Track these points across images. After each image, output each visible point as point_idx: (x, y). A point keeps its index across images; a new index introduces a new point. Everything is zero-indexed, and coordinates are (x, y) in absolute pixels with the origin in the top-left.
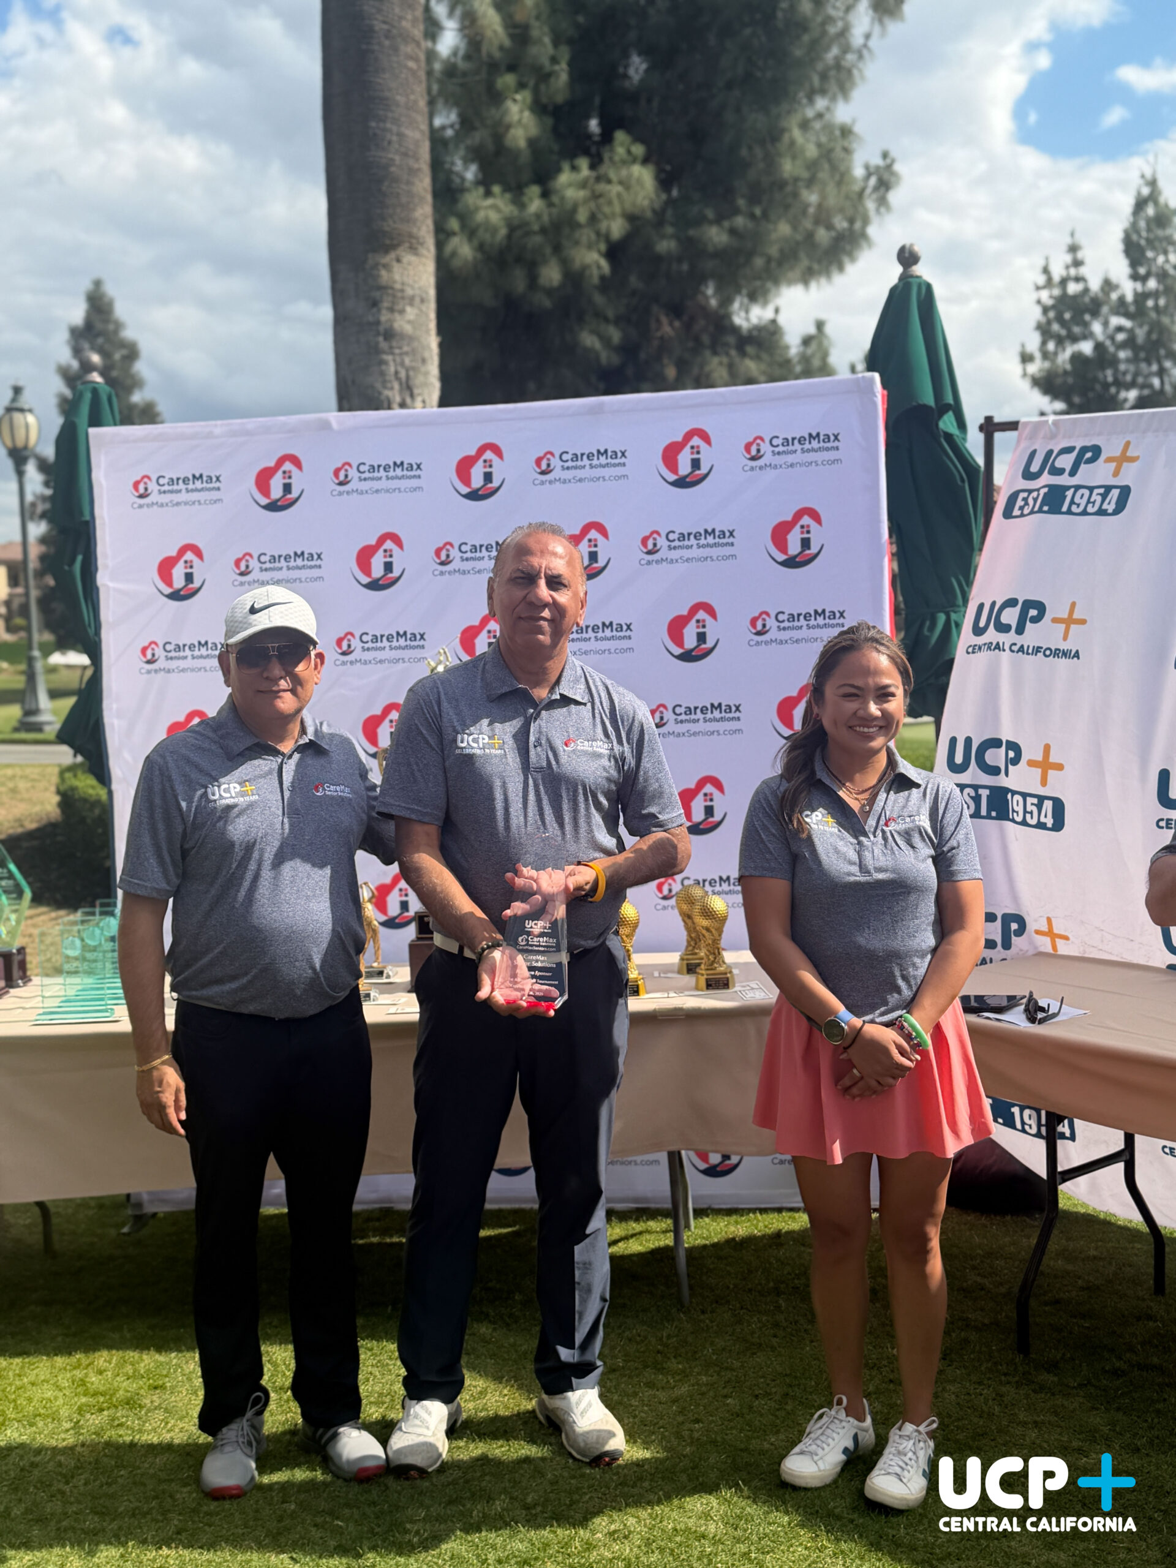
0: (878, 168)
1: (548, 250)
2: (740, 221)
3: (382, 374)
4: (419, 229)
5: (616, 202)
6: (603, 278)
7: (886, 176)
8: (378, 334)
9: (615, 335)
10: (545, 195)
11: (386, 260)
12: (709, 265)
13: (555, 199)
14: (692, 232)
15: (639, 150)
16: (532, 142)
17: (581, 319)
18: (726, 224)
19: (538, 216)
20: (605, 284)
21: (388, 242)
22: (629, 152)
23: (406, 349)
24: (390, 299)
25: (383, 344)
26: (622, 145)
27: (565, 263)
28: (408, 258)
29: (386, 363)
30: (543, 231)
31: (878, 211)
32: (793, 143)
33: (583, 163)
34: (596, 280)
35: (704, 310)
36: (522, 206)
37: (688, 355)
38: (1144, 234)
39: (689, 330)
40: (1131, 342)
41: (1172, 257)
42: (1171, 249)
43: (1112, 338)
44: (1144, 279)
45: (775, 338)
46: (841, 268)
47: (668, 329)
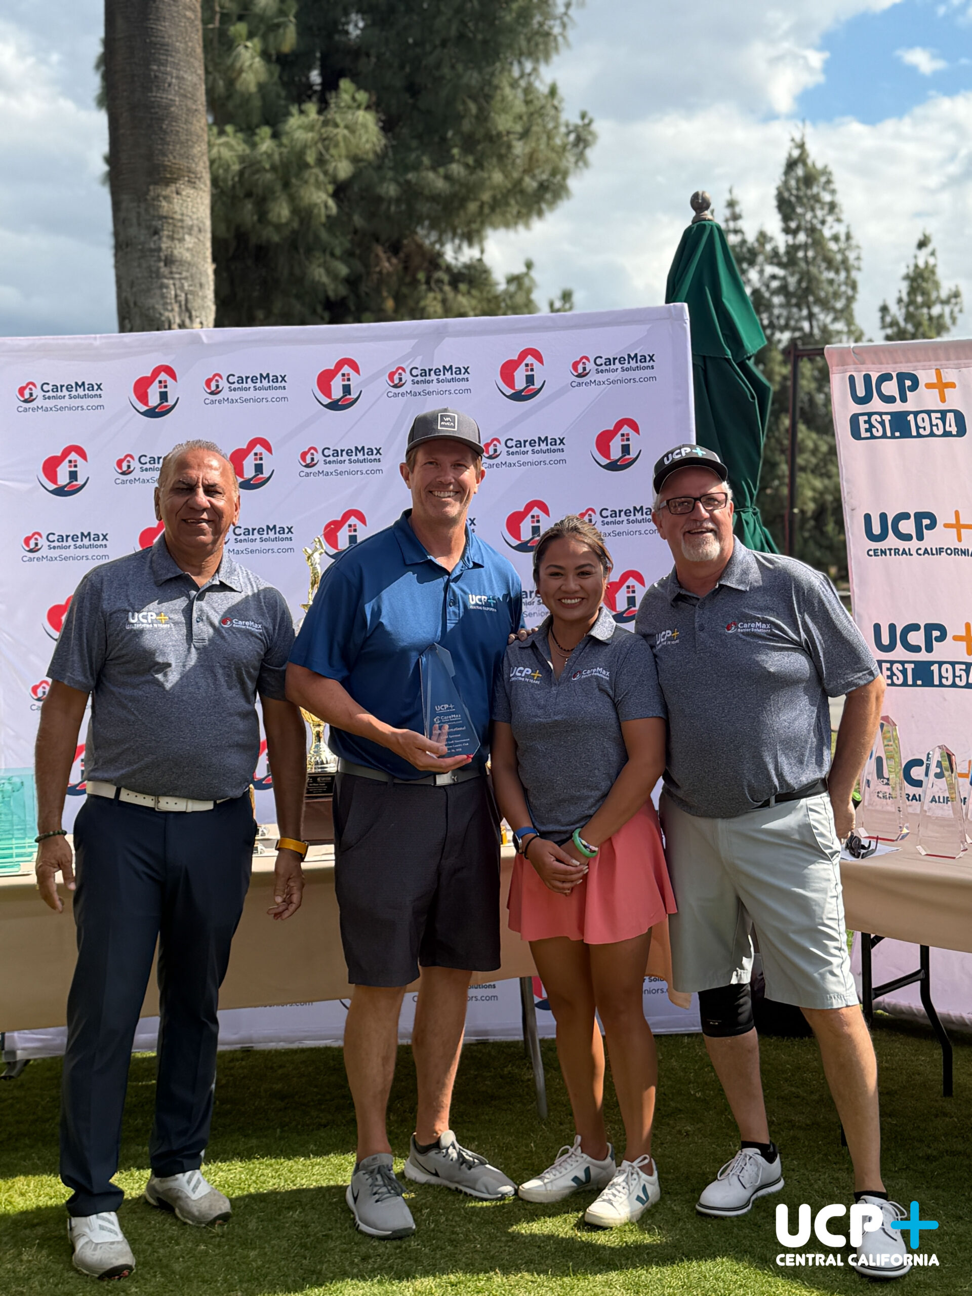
0: (576, 127)
1: (278, 187)
2: (456, 169)
3: (163, 297)
4: (196, 164)
5: (342, 144)
6: (328, 217)
7: (584, 134)
8: (159, 260)
9: (343, 270)
10: (275, 135)
11: (167, 192)
12: (424, 208)
13: (285, 140)
14: (410, 176)
15: (362, 96)
16: (261, 86)
17: (309, 251)
18: (442, 170)
19: (269, 156)
20: (332, 223)
21: (168, 176)
22: (354, 99)
23: (184, 274)
24: (171, 228)
25: (164, 270)
26: (346, 91)
27: (294, 200)
28: (187, 191)
29: (167, 287)
30: (274, 168)
31: (576, 162)
32: (503, 99)
33: (311, 108)
34: (323, 219)
35: (420, 247)
36: (254, 146)
37: (405, 290)
38: (794, 192)
39: (407, 267)
40: (783, 289)
41: (820, 213)
42: (818, 206)
43: (768, 286)
44: (795, 232)
45: (484, 276)
46: (540, 213)
47: (387, 264)
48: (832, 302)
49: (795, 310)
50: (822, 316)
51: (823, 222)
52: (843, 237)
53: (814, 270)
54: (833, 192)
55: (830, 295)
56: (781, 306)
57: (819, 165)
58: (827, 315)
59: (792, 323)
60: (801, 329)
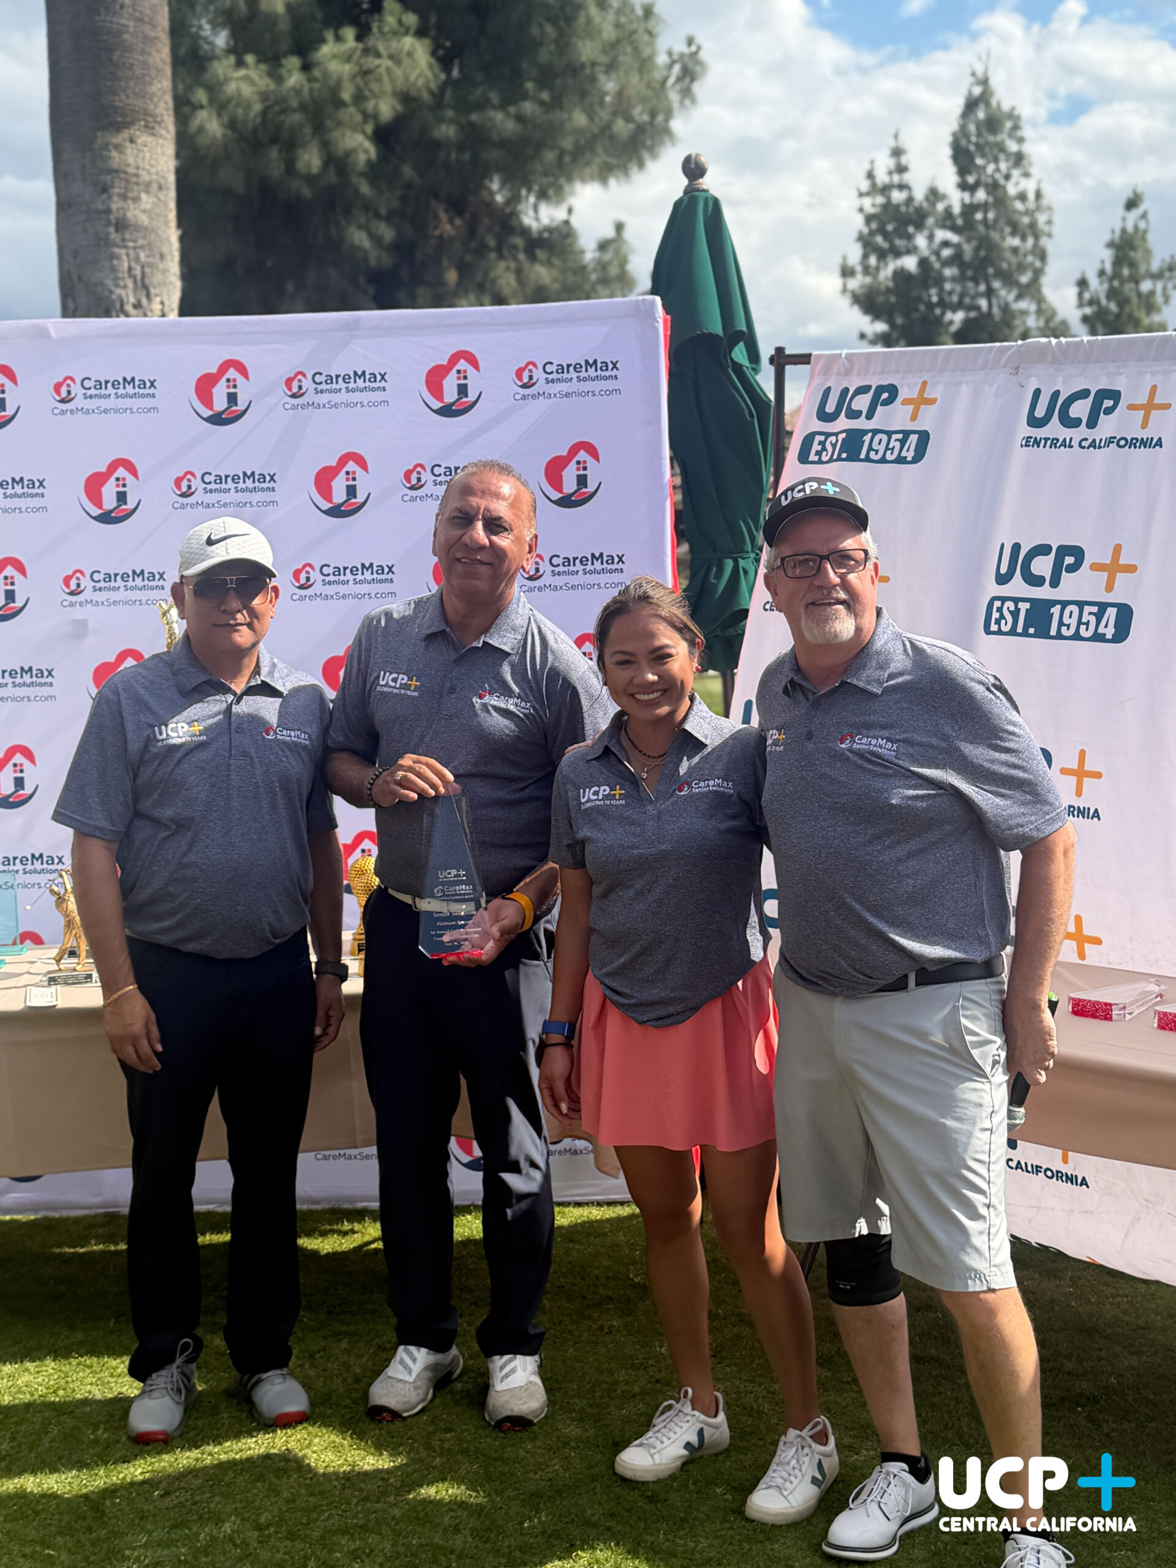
0: (682, 56)
1: (308, 130)
2: (528, 107)
3: (114, 270)
4: (156, 105)
5: (386, 79)
6: (369, 164)
7: (691, 66)
8: (109, 224)
9: (387, 233)
10: (306, 67)
11: (118, 139)
12: (493, 155)
13: (317, 73)
14: (474, 117)
15: (411, 20)
17: (347, 212)
18: (512, 110)
19: (297, 91)
20: (373, 171)
21: (120, 119)
22: (400, 22)
23: (141, 242)
24: (123, 184)
25: (114, 236)
26: (391, 13)
27: (326, 146)
28: (143, 138)
29: (118, 258)
30: (303, 107)
31: (682, 103)
32: (588, 22)
33: (349, 33)
34: (361, 166)
35: (490, 205)
36: (279, 79)
37: (469, 258)
38: (974, 139)
39: (472, 230)
40: (957, 259)
41: (1003, 166)
42: (1002, 157)
43: (937, 254)
44: (972, 189)
45: (568, 241)
46: (641, 165)
47: (448, 227)
48: (1016, 275)
49: (970, 285)
50: (1003, 293)
51: (1007, 177)
52: (1031, 196)
53: (995, 236)
54: (1021, 140)
55: (1014, 267)
56: (954, 279)
57: (1006, 107)
58: (1009, 291)
59: (967, 300)
60: (977, 308)
